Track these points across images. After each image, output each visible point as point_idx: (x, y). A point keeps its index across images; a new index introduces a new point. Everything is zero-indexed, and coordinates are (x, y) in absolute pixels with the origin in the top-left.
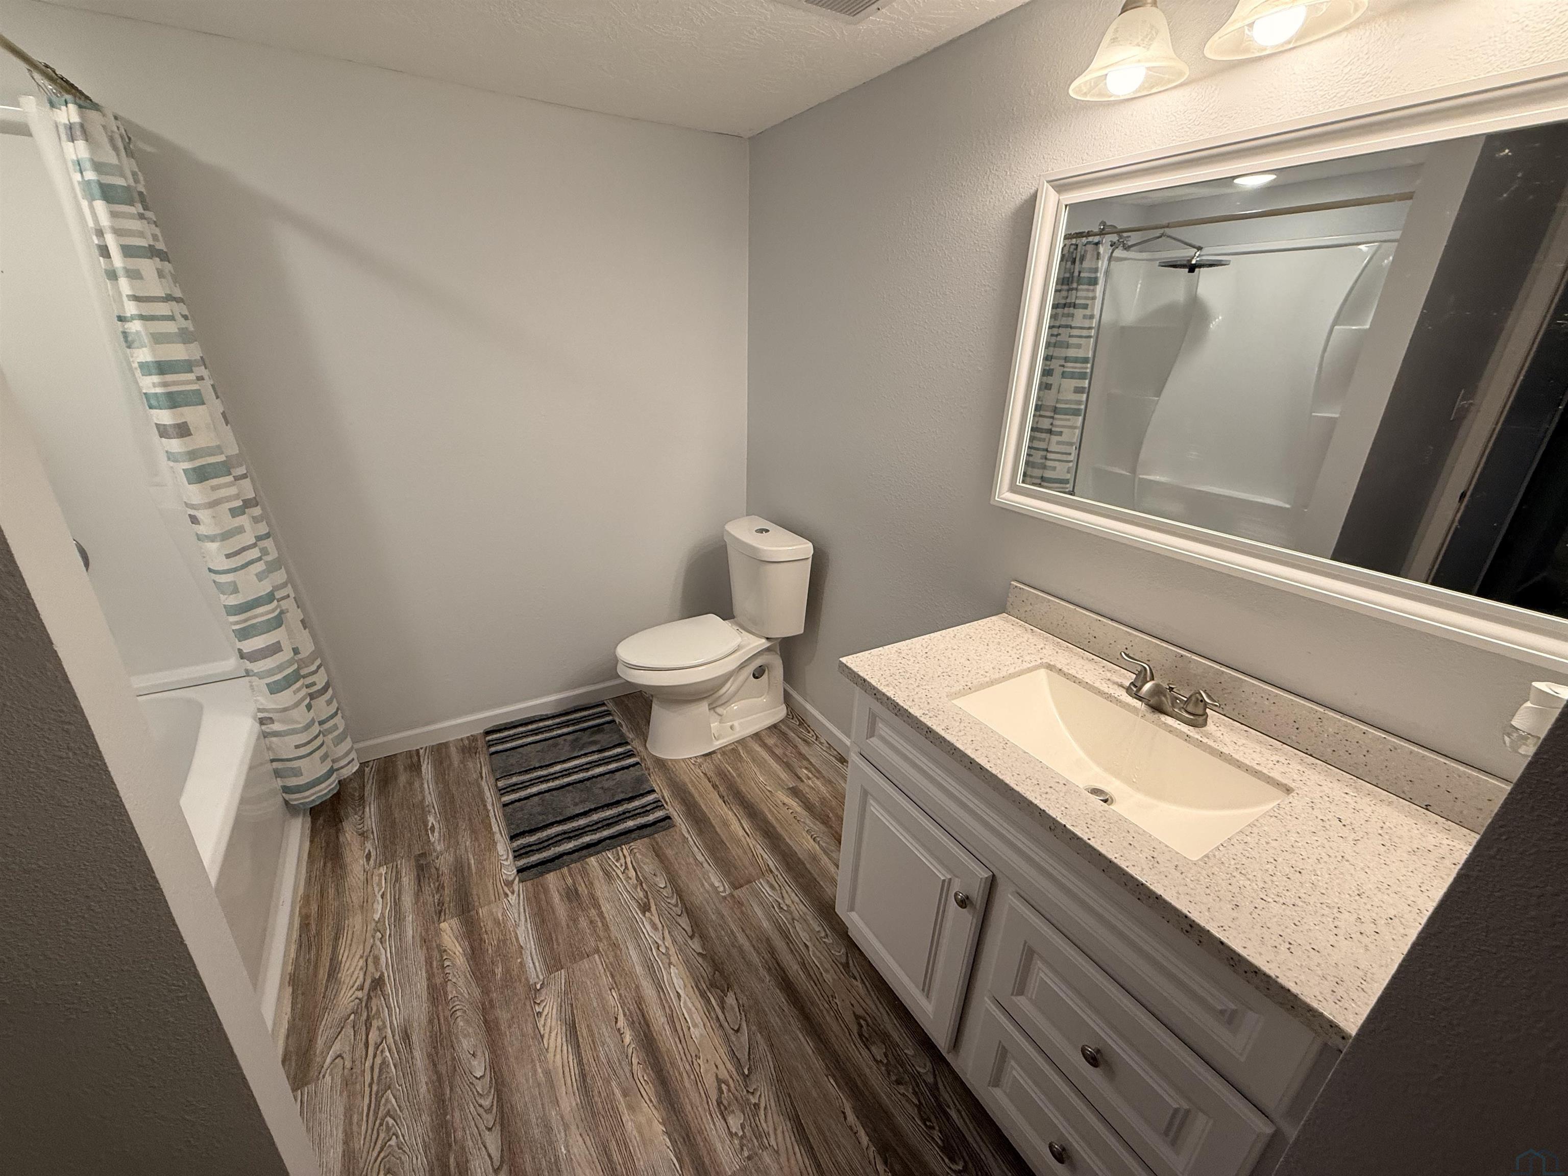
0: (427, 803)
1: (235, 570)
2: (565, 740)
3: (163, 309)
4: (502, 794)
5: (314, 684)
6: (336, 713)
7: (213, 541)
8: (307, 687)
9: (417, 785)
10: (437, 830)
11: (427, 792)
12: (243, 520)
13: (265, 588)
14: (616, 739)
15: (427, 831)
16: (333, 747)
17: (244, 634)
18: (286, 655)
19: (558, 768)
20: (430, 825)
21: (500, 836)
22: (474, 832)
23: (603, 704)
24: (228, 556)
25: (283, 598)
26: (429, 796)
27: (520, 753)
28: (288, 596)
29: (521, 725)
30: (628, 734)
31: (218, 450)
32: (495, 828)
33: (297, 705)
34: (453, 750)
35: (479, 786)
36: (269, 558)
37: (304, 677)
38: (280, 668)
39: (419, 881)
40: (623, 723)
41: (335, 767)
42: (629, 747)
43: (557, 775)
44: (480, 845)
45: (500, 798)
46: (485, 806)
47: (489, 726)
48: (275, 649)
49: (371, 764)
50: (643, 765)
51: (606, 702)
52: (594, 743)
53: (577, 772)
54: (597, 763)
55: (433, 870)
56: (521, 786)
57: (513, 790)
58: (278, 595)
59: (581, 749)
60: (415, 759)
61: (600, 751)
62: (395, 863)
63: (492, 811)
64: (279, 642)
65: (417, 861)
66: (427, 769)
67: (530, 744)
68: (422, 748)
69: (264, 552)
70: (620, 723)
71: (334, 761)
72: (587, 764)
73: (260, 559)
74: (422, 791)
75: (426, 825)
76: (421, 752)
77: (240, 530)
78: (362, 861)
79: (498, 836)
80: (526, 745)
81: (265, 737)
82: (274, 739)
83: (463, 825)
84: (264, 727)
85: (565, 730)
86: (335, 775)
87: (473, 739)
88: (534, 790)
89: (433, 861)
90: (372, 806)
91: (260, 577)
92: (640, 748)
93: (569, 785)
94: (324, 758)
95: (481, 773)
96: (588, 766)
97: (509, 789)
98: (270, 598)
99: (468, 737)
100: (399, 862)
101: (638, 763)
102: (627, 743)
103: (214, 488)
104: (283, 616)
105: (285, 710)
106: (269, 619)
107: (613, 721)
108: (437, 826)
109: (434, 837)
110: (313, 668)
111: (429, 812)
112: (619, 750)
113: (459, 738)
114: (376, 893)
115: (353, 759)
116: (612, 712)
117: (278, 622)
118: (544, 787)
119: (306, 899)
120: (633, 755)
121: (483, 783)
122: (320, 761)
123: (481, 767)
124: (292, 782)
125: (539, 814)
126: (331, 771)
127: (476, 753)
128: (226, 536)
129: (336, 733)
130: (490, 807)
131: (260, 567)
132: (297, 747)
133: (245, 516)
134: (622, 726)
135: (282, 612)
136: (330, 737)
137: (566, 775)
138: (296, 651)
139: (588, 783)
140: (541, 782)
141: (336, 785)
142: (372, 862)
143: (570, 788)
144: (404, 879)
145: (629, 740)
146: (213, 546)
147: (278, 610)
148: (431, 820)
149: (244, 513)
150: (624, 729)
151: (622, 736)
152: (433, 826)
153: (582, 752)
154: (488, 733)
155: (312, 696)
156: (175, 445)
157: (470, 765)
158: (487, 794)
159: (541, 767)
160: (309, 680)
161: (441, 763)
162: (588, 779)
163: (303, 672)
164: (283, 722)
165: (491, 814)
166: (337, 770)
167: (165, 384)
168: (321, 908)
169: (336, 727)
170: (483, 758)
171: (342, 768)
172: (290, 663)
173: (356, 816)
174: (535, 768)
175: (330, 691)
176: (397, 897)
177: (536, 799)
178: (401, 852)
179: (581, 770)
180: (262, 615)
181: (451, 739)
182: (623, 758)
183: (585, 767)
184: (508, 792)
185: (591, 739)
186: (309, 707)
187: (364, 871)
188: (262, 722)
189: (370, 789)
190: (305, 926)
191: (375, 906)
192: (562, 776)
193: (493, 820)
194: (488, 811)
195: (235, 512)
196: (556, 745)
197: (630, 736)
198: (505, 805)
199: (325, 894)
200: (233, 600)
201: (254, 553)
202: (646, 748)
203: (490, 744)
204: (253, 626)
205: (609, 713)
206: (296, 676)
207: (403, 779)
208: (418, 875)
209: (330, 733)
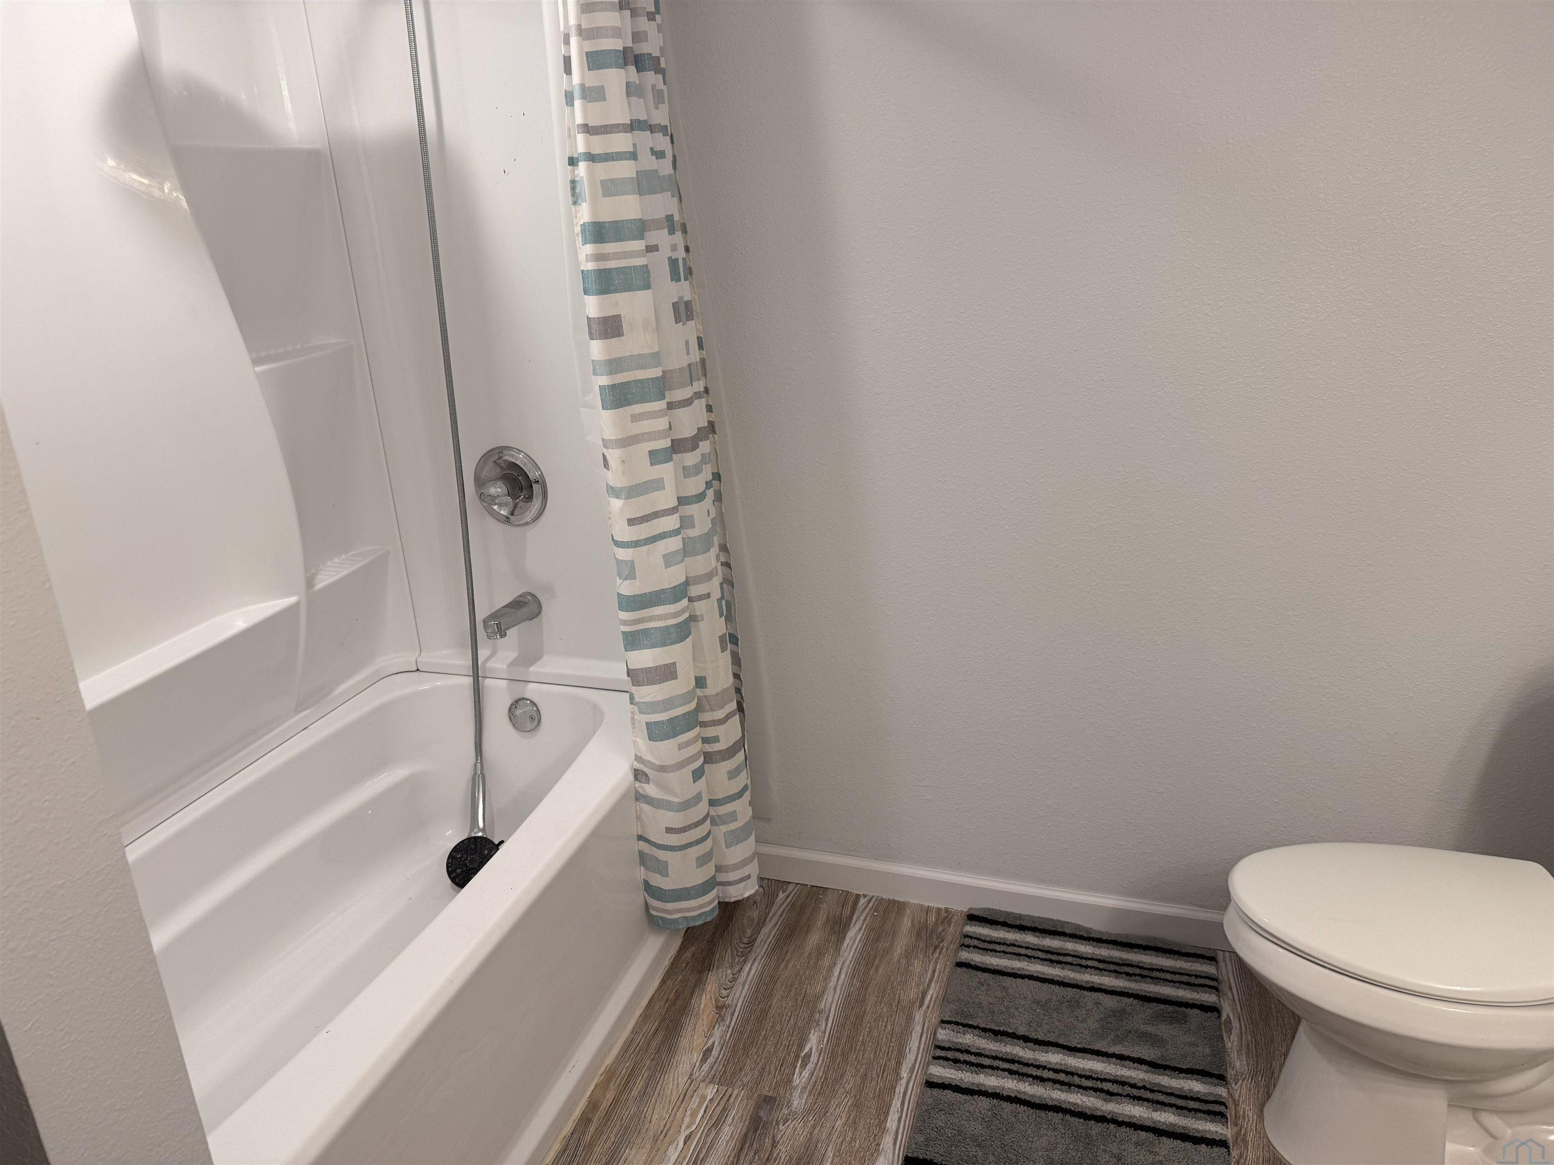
0: (822, 1006)
1: (636, 544)
2: (1097, 1004)
3: (621, 142)
4: (935, 1058)
5: (716, 739)
6: (740, 794)
7: (618, 497)
8: (706, 740)
9: (826, 961)
10: (810, 1066)
11: (832, 984)
12: (666, 471)
13: (674, 576)
14: (1200, 1056)
15: (797, 1057)
16: (724, 846)
17: (633, 641)
18: (682, 685)
19: (1054, 1058)
20: (807, 1049)
21: (891, 1144)
22: (857, 1106)
23: (1213, 959)
24: (631, 522)
25: (700, 598)
26: (832, 992)
27: (1004, 988)
28: (708, 596)
29: (1034, 930)
30: (1234, 1055)
31: (655, 358)
32: (891, 1123)
33: (681, 765)
34: (906, 923)
35: (910, 1018)
36: (693, 533)
37: (703, 724)
38: (668, 704)
39: (741, 1149)
40: (1235, 1023)
41: (719, 879)
42: (1221, 1091)
43: (1046, 1074)
44: (853, 1139)
45: (928, 1065)
46: (899, 1064)
47: (980, 904)
48: (667, 673)
49: (791, 887)
50: (1235, 1153)
51: (1220, 956)
52: (1154, 1040)
53: (1086, 1088)
54: (1135, 1092)
55: (768, 1142)
56: (972, 1059)
57: (956, 1061)
58: (694, 591)
59: (1118, 1040)
60: (847, 911)
61: (1154, 1066)
62: (730, 1090)
63: (904, 1082)
64: (674, 663)
65: (758, 1107)
66: (854, 937)
67: (1031, 977)
68: (865, 896)
69: (686, 522)
70: (1229, 1021)
71: (719, 869)
72: (1115, 1082)
73: (676, 532)
74: (827, 979)
75: (801, 1046)
76: (862, 901)
77: (657, 485)
78: (696, 1057)
79: (887, 1141)
80: (1023, 977)
81: (637, 799)
82: (646, 807)
83: (850, 1082)
84: (637, 784)
85: (1108, 981)
86: (713, 894)
87: (945, 916)
88: (991, 1081)
89: (777, 1123)
90: (756, 964)
91: (669, 559)
92: (1247, 1108)
93: (1057, 1109)
94: (702, 861)
95: (924, 994)
96: (1114, 1088)
97: (950, 1054)
98: (679, 592)
99: (939, 910)
100: (735, 1093)
101: (1222, 1144)
102: (1221, 1078)
103: (635, 418)
104: (692, 624)
105: (662, 769)
106: (667, 627)
107: (1213, 1009)
108: (814, 1059)
109: (801, 1078)
110: (720, 714)
111: (818, 1025)
112: (1196, 1086)
113: (926, 904)
114: (683, 1128)
115: (749, 877)
116: (1224, 988)
117: (682, 632)
118: (1010, 1085)
119: (610, 1074)
120: (1220, 1116)
121: (918, 1016)
122: (695, 865)
123: (931, 981)
124: (658, 881)
125: (974, 1139)
126: (710, 884)
127: (935, 948)
128: (633, 492)
129: (733, 826)
130: (904, 1074)
131: (674, 544)
132: (669, 830)
133: (670, 465)
134: (1229, 1031)
135: (693, 618)
136: (724, 828)
137: (1062, 1083)
138: (700, 682)
139: (1096, 1128)
140: (1011, 1072)
141: (712, 910)
142: (706, 1067)
143: (1056, 1117)
144: (727, 1128)
145: (1230, 1074)
146: (616, 504)
147: (686, 615)
148: (813, 1042)
149: (670, 459)
150: (1232, 1042)
151: (1220, 1053)
152: (808, 1055)
153: (1118, 1049)
154: (973, 918)
155: (709, 758)
156: (597, 349)
157: (917, 966)
158: (915, 1036)
159: (1026, 1039)
160: (710, 732)
161: (877, 939)
162: (1101, 1119)
163: (706, 717)
164: (658, 785)
165: (900, 1089)
166: (722, 884)
167: (599, 257)
168: (616, 1102)
169: (733, 816)
170: (942, 965)
171: (730, 884)
172: (685, 698)
173: (729, 971)
174: (1014, 1036)
175: (740, 756)
176: (701, 1156)
177: (984, 1103)
178: (747, 1077)
179: (1095, 1090)
180: (660, 618)
181: (912, 901)
182: (1196, 1110)
183: (1107, 1086)
184: (946, 1059)
185: (1150, 1029)
186: (698, 774)
187: (691, 1075)
188: (638, 775)
189: (768, 934)
190: (585, 1120)
191: (671, 1149)
192: (1055, 1081)
193: (896, 1103)
194: (898, 1078)
195: (656, 457)
196: (1075, 1005)
197: (1238, 1063)
198: (930, 1084)
199: (631, 1084)
200: (627, 588)
201: (670, 523)
202: (1261, 1116)
203: (968, 942)
204: (646, 631)
205: (1212, 984)
206: (691, 721)
207: (814, 938)
208: (746, 1135)
209: (724, 823)
